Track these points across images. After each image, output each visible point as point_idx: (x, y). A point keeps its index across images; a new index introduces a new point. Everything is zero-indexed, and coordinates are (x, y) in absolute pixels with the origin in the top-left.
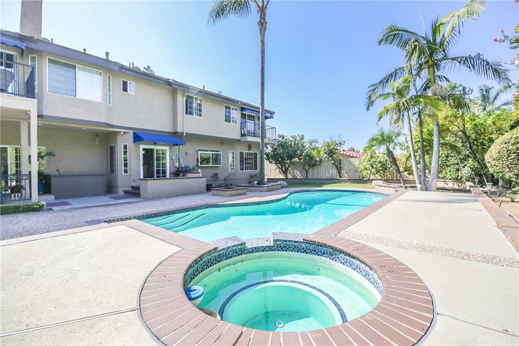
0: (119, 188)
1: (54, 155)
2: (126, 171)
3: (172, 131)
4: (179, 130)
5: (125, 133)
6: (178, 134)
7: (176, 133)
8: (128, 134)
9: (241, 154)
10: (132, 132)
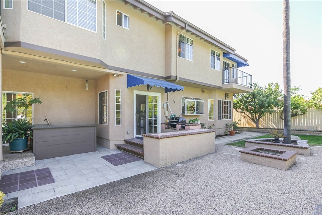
0: (111, 141)
1: (40, 102)
2: (118, 122)
3: (164, 76)
4: (173, 74)
5: (118, 75)
6: (173, 78)
7: (170, 77)
8: (122, 77)
9: (220, 102)
10: (126, 74)
